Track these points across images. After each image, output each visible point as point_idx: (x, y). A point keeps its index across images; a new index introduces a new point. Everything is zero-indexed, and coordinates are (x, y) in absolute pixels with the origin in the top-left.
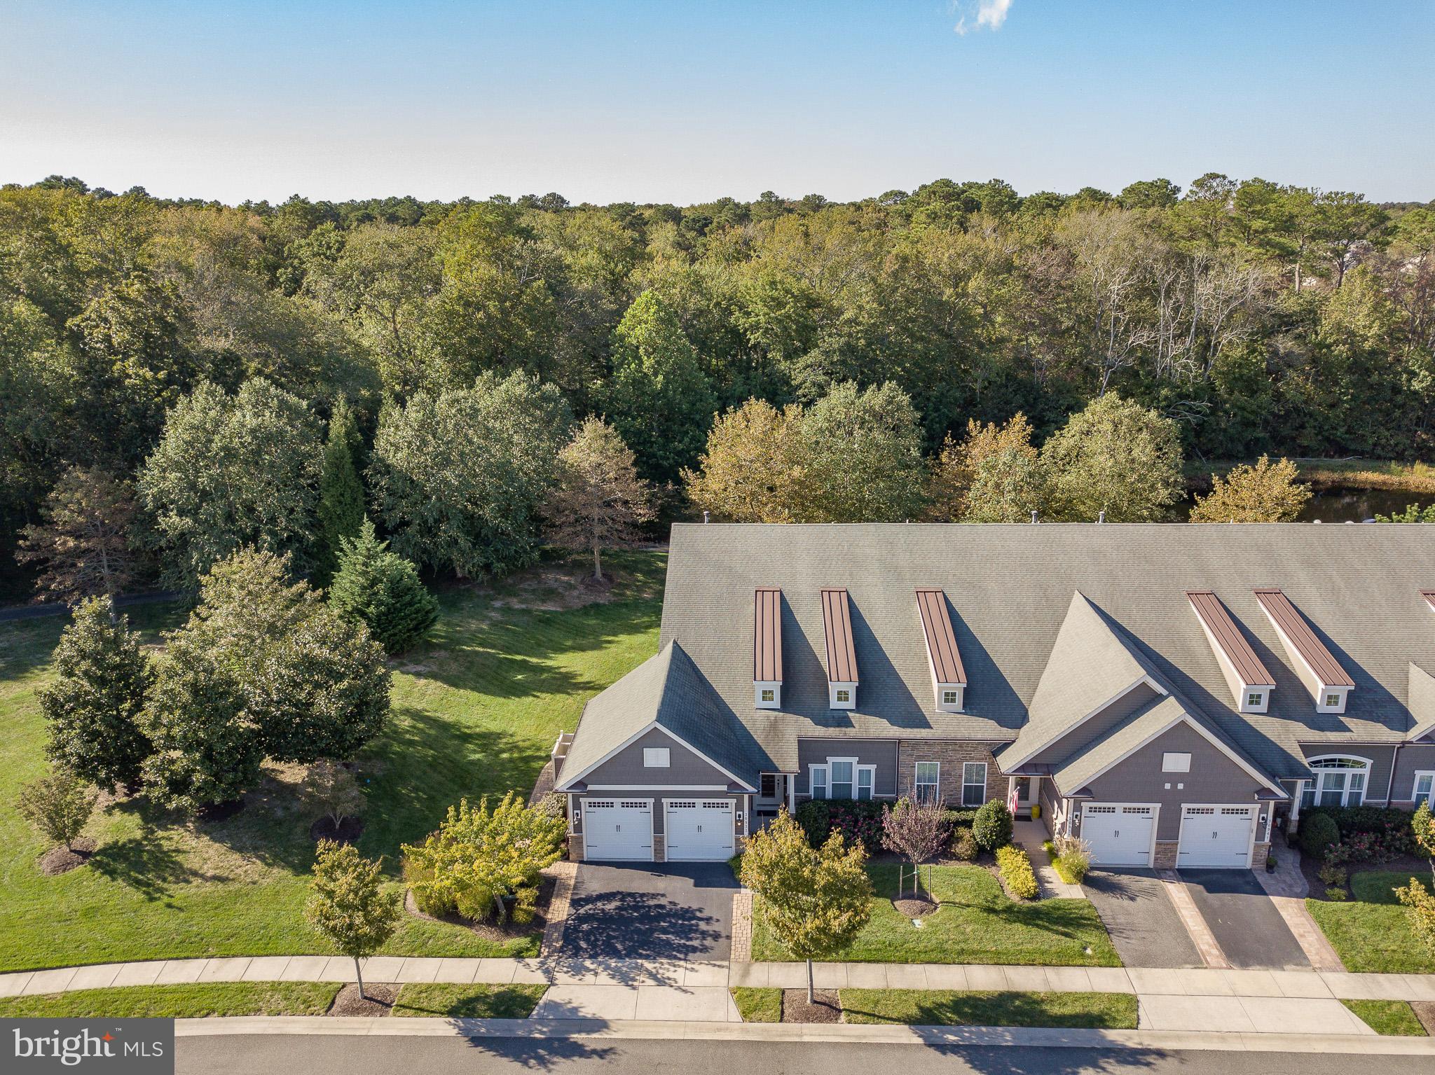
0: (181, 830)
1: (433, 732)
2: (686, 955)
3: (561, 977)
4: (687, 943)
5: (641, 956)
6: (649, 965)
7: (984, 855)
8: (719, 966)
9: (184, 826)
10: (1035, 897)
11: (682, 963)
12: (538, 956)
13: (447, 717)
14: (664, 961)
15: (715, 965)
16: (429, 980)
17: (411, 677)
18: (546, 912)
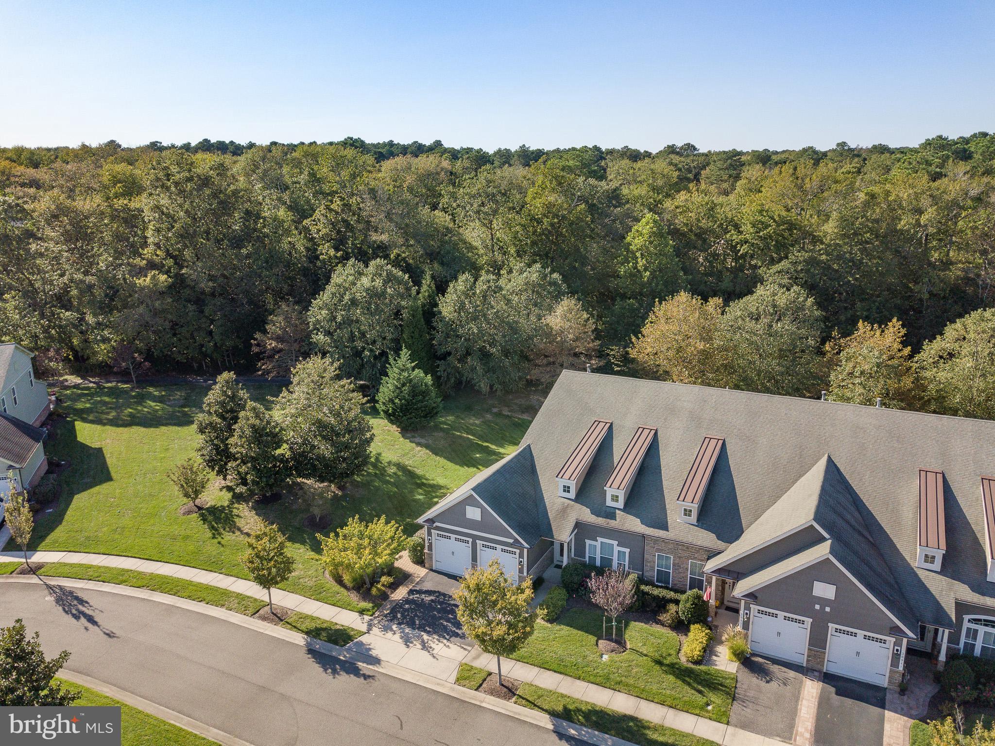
0: (245, 505)
1: (404, 478)
2: (451, 637)
3: (375, 630)
4: (456, 631)
5: (425, 631)
6: (425, 637)
7: (681, 626)
8: (464, 649)
9: (248, 504)
10: (698, 662)
11: (445, 641)
12: (371, 615)
13: (419, 472)
14: (436, 637)
15: (463, 648)
16: (309, 613)
17: (414, 445)
18: (392, 593)
